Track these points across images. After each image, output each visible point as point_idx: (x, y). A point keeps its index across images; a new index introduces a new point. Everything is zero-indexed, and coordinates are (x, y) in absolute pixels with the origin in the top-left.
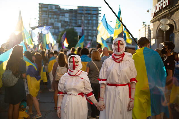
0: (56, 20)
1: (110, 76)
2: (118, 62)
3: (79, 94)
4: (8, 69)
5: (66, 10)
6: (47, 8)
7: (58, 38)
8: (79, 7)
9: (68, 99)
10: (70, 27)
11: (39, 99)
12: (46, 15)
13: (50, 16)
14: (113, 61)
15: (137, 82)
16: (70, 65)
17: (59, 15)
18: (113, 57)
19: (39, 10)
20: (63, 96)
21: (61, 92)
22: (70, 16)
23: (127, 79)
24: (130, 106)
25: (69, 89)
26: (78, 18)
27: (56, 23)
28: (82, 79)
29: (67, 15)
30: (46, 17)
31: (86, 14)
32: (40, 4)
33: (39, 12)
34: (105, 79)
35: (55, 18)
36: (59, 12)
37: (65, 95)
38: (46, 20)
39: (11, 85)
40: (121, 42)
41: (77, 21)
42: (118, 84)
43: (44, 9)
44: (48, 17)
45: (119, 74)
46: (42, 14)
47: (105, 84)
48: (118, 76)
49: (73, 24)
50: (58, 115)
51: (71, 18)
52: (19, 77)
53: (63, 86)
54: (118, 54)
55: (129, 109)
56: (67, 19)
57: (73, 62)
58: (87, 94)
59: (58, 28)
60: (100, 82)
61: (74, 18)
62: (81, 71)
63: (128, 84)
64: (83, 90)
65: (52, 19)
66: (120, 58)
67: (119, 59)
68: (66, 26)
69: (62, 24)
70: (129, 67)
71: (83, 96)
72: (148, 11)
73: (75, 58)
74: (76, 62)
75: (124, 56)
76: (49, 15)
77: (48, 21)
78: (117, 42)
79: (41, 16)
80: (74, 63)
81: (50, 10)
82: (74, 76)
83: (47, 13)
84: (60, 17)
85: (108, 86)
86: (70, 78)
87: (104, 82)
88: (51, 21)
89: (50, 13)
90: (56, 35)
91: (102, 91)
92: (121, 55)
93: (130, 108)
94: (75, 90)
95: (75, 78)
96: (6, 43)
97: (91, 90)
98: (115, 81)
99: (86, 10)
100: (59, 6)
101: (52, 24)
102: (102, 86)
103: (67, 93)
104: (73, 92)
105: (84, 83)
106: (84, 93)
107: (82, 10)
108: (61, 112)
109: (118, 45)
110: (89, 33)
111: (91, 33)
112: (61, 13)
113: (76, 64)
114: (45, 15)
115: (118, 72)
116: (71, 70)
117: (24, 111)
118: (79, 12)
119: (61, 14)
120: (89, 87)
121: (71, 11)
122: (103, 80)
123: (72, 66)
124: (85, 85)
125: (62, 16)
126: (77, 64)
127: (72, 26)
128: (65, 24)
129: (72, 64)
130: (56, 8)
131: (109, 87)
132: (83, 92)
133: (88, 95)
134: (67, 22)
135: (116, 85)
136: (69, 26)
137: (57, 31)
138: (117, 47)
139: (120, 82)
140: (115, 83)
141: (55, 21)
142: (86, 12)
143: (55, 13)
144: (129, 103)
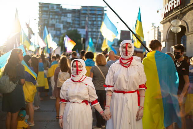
0: (58, 20)
1: (117, 83)
2: (126, 67)
3: (83, 102)
4: (5, 74)
5: (69, 10)
6: (48, 7)
7: (59, 41)
8: (82, 7)
9: (71, 107)
10: (73, 29)
11: (39, 107)
12: (47, 15)
13: (51, 16)
14: (120, 66)
15: (146, 88)
16: (73, 70)
17: (61, 15)
18: (121, 61)
19: (39, 10)
20: (66, 104)
21: (63, 99)
22: (72, 16)
23: (136, 86)
24: (139, 115)
25: (72, 96)
26: (82, 19)
27: (58, 24)
28: (86, 85)
29: (70, 15)
30: (47, 17)
31: (91, 14)
32: (40, 3)
33: (39, 12)
34: (112, 85)
35: (57, 19)
36: (61, 12)
37: (68, 103)
38: (46, 21)
39: (8, 92)
40: (129, 45)
41: (81, 22)
42: (126, 91)
43: (45, 9)
44: (49, 17)
45: (127, 80)
46: (43, 14)
47: (111, 91)
48: (126, 82)
49: (77, 26)
50: (61, 125)
51: (74, 19)
52: (17, 82)
53: (65, 93)
54: (126, 58)
55: (138, 119)
56: (69, 20)
57: (77, 66)
58: (91, 101)
59: (59, 30)
60: (106, 89)
61: (77, 19)
62: (85, 76)
63: (137, 91)
64: (87, 97)
65: (53, 20)
66: (128, 62)
67: (127, 64)
68: (68, 28)
69: (64, 25)
70: (138, 72)
71: (87, 104)
72: (158, 12)
73: (78, 62)
74: (80, 67)
75: (133, 60)
76: (49, 15)
77: (48, 22)
78: (125, 45)
79: (41, 16)
80: (78, 68)
81: (51, 10)
82: (78, 82)
83: (48, 13)
84: (62, 17)
85: (114, 93)
86: (73, 84)
87: (111, 89)
88: (53, 22)
89: (51, 14)
90: (58, 38)
91: (108, 98)
92: (129, 59)
93: (139, 117)
94: (79, 97)
95: (78, 84)
96: (3, 46)
97: (96, 97)
98: (123, 88)
99: (91, 10)
100: (61, 5)
101: (53, 26)
102: (108, 93)
103: (70, 100)
104: (76, 100)
105: (88, 89)
106: (89, 100)
107: (86, 10)
108: (63, 121)
109: (126, 48)
110: (93, 35)
111: (95, 35)
112: (63, 13)
113: (79, 69)
114: (45, 16)
115: (126, 77)
116: (75, 76)
117: (23, 120)
118: (83, 12)
119: (63, 15)
120: (94, 94)
121: (74, 11)
122: (109, 86)
123: (76, 71)
124: (90, 91)
125: (65, 16)
126: (81, 69)
127: (75, 27)
128: (68, 26)
129: (75, 69)
130: (57, 8)
131: (116, 94)
132: (87, 99)
133: (93, 103)
134: (70, 23)
135: (124, 92)
136: (72, 27)
137: (58, 33)
138: (124, 50)
139: (127, 89)
140: (122, 90)
141: (56, 22)
142: (90, 12)
143: (56, 13)
144: (138, 112)
